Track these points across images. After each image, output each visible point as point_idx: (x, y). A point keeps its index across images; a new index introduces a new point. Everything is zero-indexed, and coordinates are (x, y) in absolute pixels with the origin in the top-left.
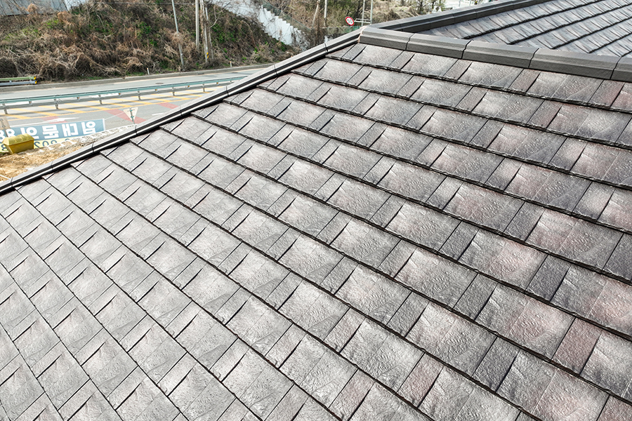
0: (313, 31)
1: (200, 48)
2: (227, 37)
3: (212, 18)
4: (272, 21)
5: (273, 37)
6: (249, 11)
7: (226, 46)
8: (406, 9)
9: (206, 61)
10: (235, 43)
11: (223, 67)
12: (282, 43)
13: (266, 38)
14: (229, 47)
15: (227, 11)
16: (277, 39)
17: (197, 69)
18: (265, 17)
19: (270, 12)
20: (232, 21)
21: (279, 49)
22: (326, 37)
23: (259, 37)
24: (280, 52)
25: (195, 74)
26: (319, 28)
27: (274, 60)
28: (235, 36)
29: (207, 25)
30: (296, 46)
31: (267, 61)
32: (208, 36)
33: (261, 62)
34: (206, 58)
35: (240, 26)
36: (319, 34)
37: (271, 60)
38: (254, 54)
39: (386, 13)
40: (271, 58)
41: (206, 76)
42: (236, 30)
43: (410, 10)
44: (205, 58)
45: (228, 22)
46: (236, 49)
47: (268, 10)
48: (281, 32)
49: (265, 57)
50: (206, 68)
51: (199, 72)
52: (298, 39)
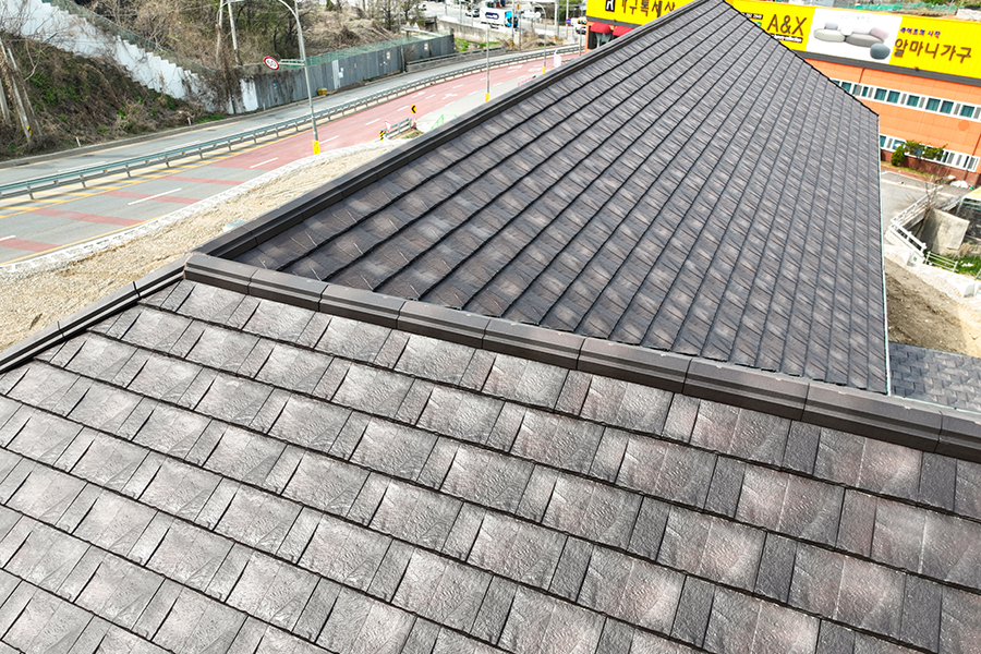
0: (218, 73)
1: (12, 118)
2: (62, 95)
3: (25, 64)
4: (143, 60)
5: (150, 87)
6: (96, 45)
7: (63, 110)
8: (367, 23)
9: (29, 141)
10: (80, 103)
11: (64, 149)
12: (168, 96)
13: (135, 90)
14: (70, 111)
15: (54, 49)
16: (158, 91)
17: (13, 157)
18: (127, 56)
19: (134, 46)
20: (65, 65)
21: (164, 107)
22: (242, 81)
23: (124, 90)
24: (167, 112)
25: (11, 165)
26: (227, 68)
27: (157, 126)
28: (77, 91)
29: (16, 77)
30: (194, 99)
31: (145, 129)
32: (22, 96)
33: (135, 133)
34: (28, 135)
35: (85, 74)
36: (229, 78)
37: (154, 128)
38: (119, 121)
39: (338, 32)
40: (152, 124)
41: (33, 167)
42: (78, 81)
43: (374, 25)
44: (24, 135)
45: (58, 68)
46: (83, 114)
47: (132, 43)
48: (162, 78)
49: (140, 123)
50: (31, 152)
51: (17, 160)
52: (194, 89)
